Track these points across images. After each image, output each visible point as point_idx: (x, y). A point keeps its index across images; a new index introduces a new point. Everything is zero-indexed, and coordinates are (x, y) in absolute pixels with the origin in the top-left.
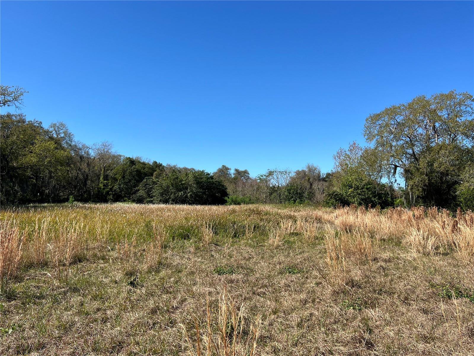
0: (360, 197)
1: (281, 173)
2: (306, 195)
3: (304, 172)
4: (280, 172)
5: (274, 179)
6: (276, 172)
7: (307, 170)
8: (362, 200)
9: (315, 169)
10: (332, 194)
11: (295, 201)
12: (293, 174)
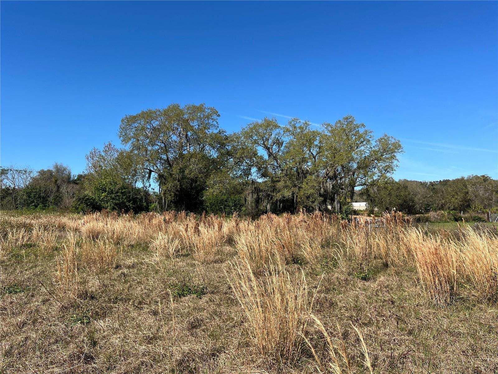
0: (114, 201)
1: (19, 172)
2: (51, 199)
3: (50, 172)
4: (17, 171)
5: (8, 179)
6: (11, 170)
7: (54, 170)
8: (116, 204)
9: (65, 169)
10: (83, 199)
11: (36, 206)
12: (35, 174)
